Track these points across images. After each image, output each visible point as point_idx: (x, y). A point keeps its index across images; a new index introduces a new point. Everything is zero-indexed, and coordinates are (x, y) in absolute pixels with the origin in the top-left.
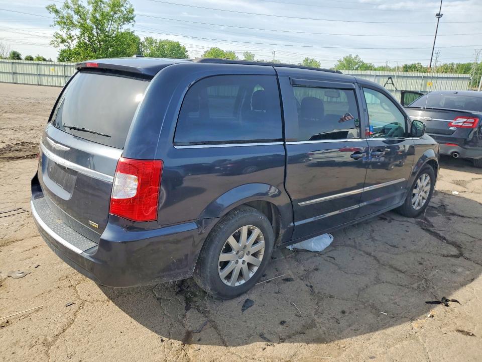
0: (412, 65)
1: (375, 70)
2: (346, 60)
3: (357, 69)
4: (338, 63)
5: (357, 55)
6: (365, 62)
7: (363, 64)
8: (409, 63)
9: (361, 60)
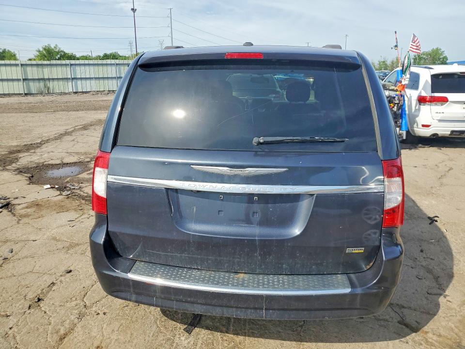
0: (111, 54)
1: (78, 59)
2: (45, 49)
3: (59, 59)
4: (38, 53)
5: (56, 45)
6: (67, 51)
7: (65, 54)
8: (108, 52)
9: (62, 49)
